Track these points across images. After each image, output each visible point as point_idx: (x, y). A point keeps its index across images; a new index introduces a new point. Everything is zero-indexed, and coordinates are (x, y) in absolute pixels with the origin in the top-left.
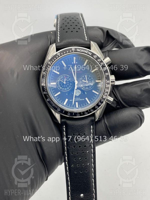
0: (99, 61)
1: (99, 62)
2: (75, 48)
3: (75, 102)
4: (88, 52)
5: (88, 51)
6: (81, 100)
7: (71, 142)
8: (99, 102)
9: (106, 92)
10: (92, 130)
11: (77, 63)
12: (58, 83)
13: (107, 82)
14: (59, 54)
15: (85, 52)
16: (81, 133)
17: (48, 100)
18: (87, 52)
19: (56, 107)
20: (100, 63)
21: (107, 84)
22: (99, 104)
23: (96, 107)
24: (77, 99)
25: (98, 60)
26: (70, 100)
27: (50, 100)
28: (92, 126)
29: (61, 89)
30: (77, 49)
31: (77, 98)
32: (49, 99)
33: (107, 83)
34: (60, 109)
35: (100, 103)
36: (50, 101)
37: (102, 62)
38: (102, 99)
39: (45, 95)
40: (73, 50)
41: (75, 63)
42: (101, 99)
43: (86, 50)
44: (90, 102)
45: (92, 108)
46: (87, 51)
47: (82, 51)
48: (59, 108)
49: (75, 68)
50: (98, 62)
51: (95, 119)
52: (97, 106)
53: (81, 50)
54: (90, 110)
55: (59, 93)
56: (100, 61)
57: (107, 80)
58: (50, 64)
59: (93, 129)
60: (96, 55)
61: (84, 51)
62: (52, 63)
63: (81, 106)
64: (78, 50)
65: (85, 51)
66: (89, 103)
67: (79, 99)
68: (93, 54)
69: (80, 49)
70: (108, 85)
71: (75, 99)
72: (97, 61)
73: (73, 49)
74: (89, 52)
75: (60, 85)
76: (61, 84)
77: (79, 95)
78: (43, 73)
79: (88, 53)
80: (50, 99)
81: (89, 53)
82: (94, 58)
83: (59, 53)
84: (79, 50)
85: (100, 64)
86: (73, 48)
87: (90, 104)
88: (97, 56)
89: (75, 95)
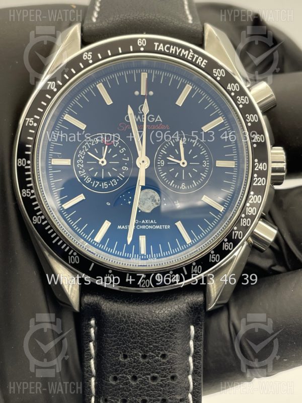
0: (232, 91)
1: (233, 94)
2: (147, 39)
3: (137, 233)
4: (194, 56)
5: (195, 52)
6: (157, 227)
7: (114, 383)
8: (226, 240)
9: (252, 205)
10: (191, 343)
11: (151, 93)
12: (80, 163)
13: (256, 169)
14: (88, 57)
15: (184, 55)
16: (152, 352)
17: (36, 220)
18: (190, 56)
19: (63, 247)
20: (236, 95)
21: (255, 175)
22: (226, 247)
23: (213, 258)
24: (145, 224)
25: (229, 87)
26: (119, 227)
27: (43, 220)
28: (192, 328)
29: (89, 185)
30: (156, 44)
31: (143, 221)
32: (41, 215)
33: (256, 172)
34: (78, 254)
35: (229, 241)
36: (43, 223)
37: (242, 93)
38: (235, 228)
39: (27, 200)
40: (142, 46)
41: (143, 93)
42: (233, 230)
43: (187, 49)
44: (192, 237)
45: (198, 262)
46: (192, 53)
47: (171, 49)
48: (75, 254)
49: (146, 109)
50: (229, 92)
51: (205, 303)
52: (215, 253)
53: (168, 48)
54: (189, 267)
55: (81, 197)
56: (235, 92)
57: (256, 160)
58: (55, 90)
59: (196, 338)
60: (221, 67)
61: (178, 51)
62: (59, 87)
63: (156, 251)
64: (158, 46)
65: (183, 50)
66: (188, 240)
67: (152, 224)
68: (212, 65)
69: (165, 43)
70: (261, 180)
71: (136, 225)
72: (227, 91)
73: (139, 43)
74: (196, 56)
75: (87, 171)
76: (91, 165)
77: (152, 208)
78: (25, 121)
79: (193, 58)
80: (43, 217)
81: (197, 58)
82: (215, 79)
83: (88, 51)
84: (161, 47)
85: (236, 101)
86: (142, 38)
87: (192, 246)
88: (226, 71)
89: (138, 209)
